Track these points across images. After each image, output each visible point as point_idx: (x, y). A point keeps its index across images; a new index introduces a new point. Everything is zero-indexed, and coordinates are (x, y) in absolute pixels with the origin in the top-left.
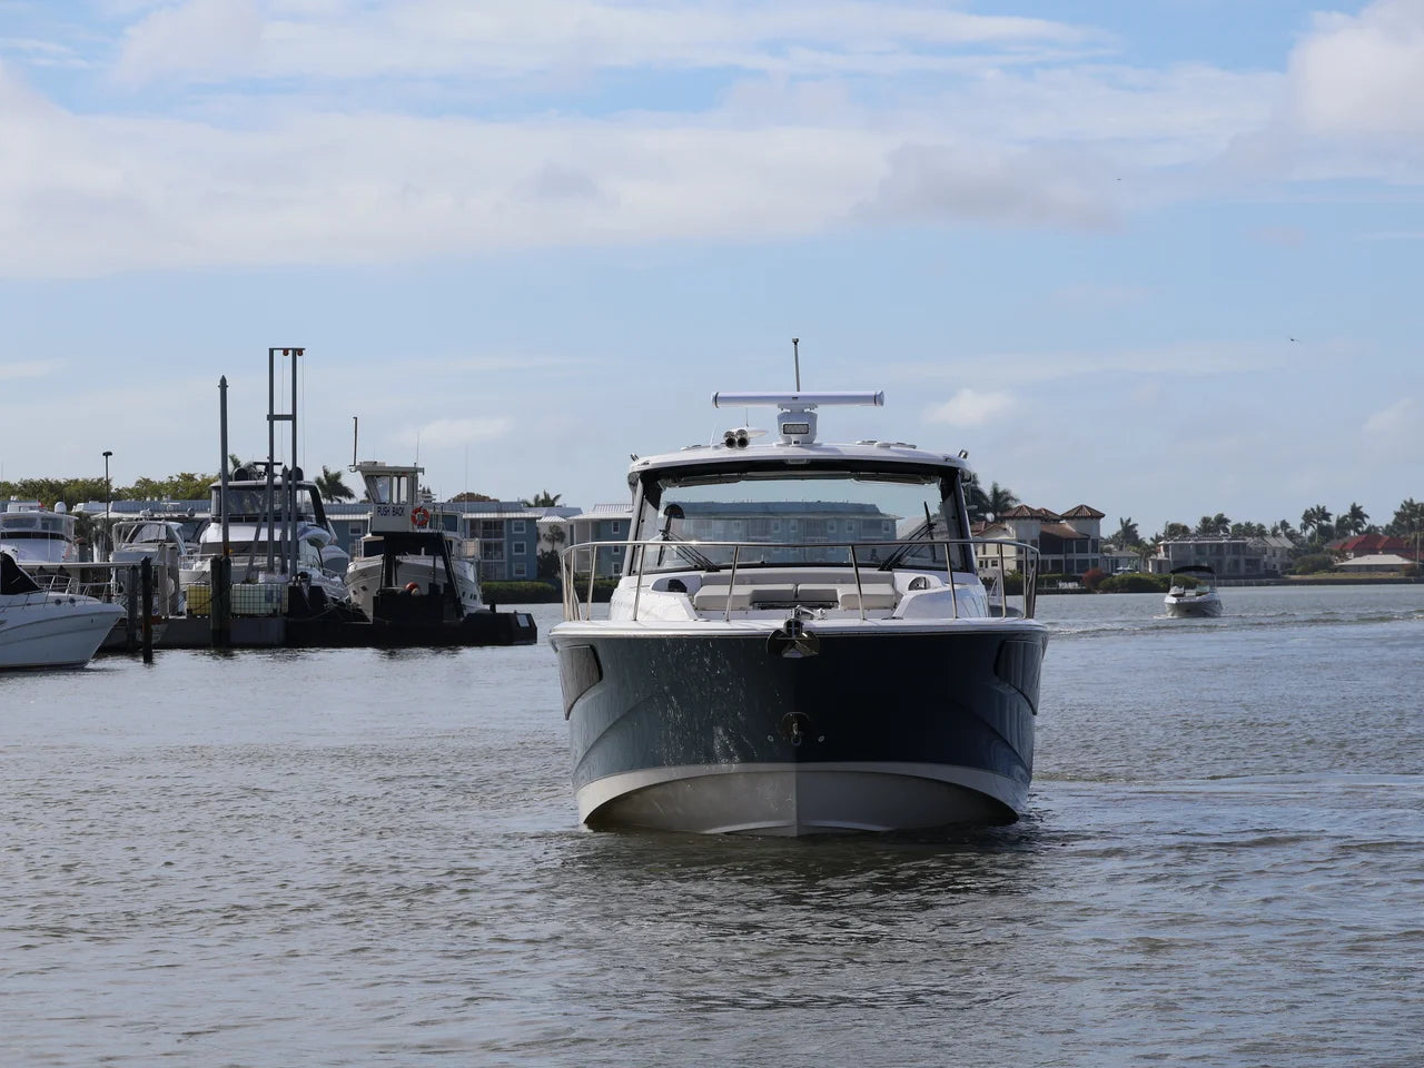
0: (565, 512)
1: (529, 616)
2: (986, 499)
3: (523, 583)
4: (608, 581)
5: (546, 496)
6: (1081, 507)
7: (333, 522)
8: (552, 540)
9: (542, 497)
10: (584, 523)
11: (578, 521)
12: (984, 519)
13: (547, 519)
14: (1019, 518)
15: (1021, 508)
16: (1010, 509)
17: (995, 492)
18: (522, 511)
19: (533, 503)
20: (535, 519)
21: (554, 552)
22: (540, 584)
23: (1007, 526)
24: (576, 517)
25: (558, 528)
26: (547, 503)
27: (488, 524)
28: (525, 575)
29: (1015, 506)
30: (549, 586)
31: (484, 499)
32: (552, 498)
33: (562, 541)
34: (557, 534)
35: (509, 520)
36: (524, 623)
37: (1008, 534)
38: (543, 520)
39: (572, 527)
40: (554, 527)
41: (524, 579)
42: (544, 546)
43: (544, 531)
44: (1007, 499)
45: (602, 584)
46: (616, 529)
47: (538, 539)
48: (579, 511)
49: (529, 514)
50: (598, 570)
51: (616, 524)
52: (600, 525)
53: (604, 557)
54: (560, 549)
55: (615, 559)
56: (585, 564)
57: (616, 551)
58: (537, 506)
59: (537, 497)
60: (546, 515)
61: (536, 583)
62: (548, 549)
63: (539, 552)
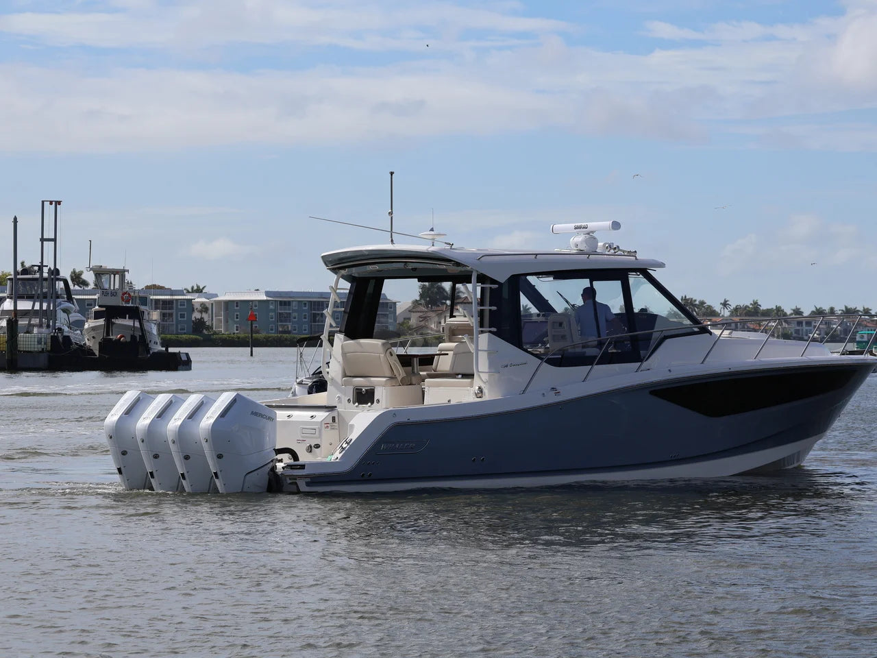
0: (209, 296)
1: (187, 354)
2: (447, 293)
3: (184, 336)
4: (233, 335)
5: (198, 287)
7: (76, 299)
8: (201, 312)
9: (195, 288)
10: (219, 302)
11: (215, 301)
12: (445, 303)
13: (198, 300)
14: (465, 303)
18: (184, 295)
19: (190, 290)
20: (192, 299)
21: (202, 318)
22: (194, 337)
23: (458, 307)
24: (215, 299)
25: (204, 305)
26: (199, 290)
27: (165, 302)
28: (185, 331)
30: (199, 338)
31: (162, 288)
32: (201, 288)
33: (207, 312)
34: (204, 308)
35: (177, 300)
36: (184, 358)
37: (459, 312)
38: (196, 300)
39: (212, 304)
41: (185, 334)
42: (196, 315)
43: (197, 306)
44: (458, 293)
45: (229, 337)
46: (237, 306)
47: (193, 310)
48: (216, 296)
49: (188, 297)
50: (227, 329)
51: (237, 303)
52: (228, 304)
53: (230, 322)
54: (206, 317)
55: (236, 323)
56: (219, 325)
57: (237, 318)
58: (192, 292)
59: (193, 288)
60: (198, 297)
61: (191, 336)
62: (199, 317)
63: (194, 318)
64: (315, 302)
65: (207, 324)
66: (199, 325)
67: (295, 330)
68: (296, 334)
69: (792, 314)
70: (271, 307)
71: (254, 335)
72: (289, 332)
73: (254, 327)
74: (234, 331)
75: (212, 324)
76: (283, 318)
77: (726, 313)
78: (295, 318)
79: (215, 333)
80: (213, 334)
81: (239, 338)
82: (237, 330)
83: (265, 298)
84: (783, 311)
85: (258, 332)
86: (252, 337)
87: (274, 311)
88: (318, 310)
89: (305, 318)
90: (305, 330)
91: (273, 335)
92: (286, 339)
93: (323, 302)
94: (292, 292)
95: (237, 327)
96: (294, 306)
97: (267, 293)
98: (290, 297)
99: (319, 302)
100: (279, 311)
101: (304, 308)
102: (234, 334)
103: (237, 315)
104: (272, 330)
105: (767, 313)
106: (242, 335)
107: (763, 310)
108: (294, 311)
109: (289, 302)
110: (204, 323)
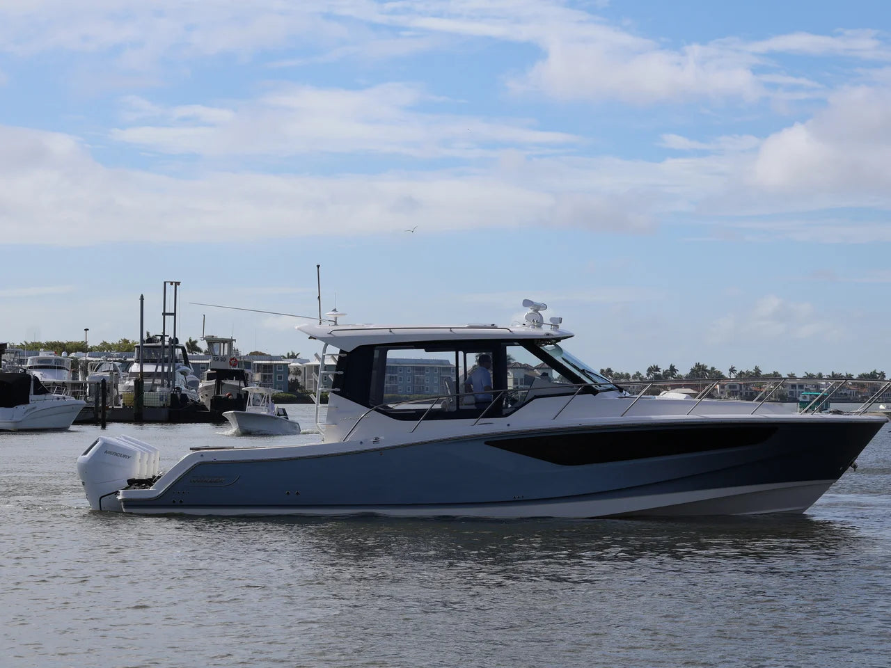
0: (302, 361)
1: (284, 410)
3: (282, 395)
5: (293, 353)
7: (192, 364)
8: (295, 374)
9: (291, 354)
10: (310, 366)
11: (307, 366)
13: (293, 364)
15: (516, 363)
16: (511, 363)
18: (281, 360)
19: (286, 356)
20: (288, 364)
21: (296, 380)
22: (290, 395)
24: (307, 364)
26: (293, 357)
27: (265, 366)
30: (294, 396)
31: (263, 354)
32: (295, 354)
33: (300, 375)
34: (298, 372)
35: (276, 364)
39: (305, 368)
40: (297, 368)
41: (282, 392)
42: (291, 377)
43: (292, 370)
44: (509, 359)
47: (289, 373)
48: (308, 361)
49: (285, 362)
52: (318, 368)
54: (300, 379)
55: (324, 383)
56: (310, 385)
58: (288, 358)
59: (288, 354)
60: (293, 362)
61: (288, 395)
62: (294, 379)
63: (289, 379)
65: (300, 384)
66: (294, 386)
69: (786, 379)
75: (305, 384)
77: (733, 377)
79: (307, 392)
80: (304, 393)
84: (780, 376)
88: (393, 373)
93: (396, 367)
99: (393, 367)
101: (408, 372)
105: (767, 377)
107: (763, 375)
110: (298, 383)
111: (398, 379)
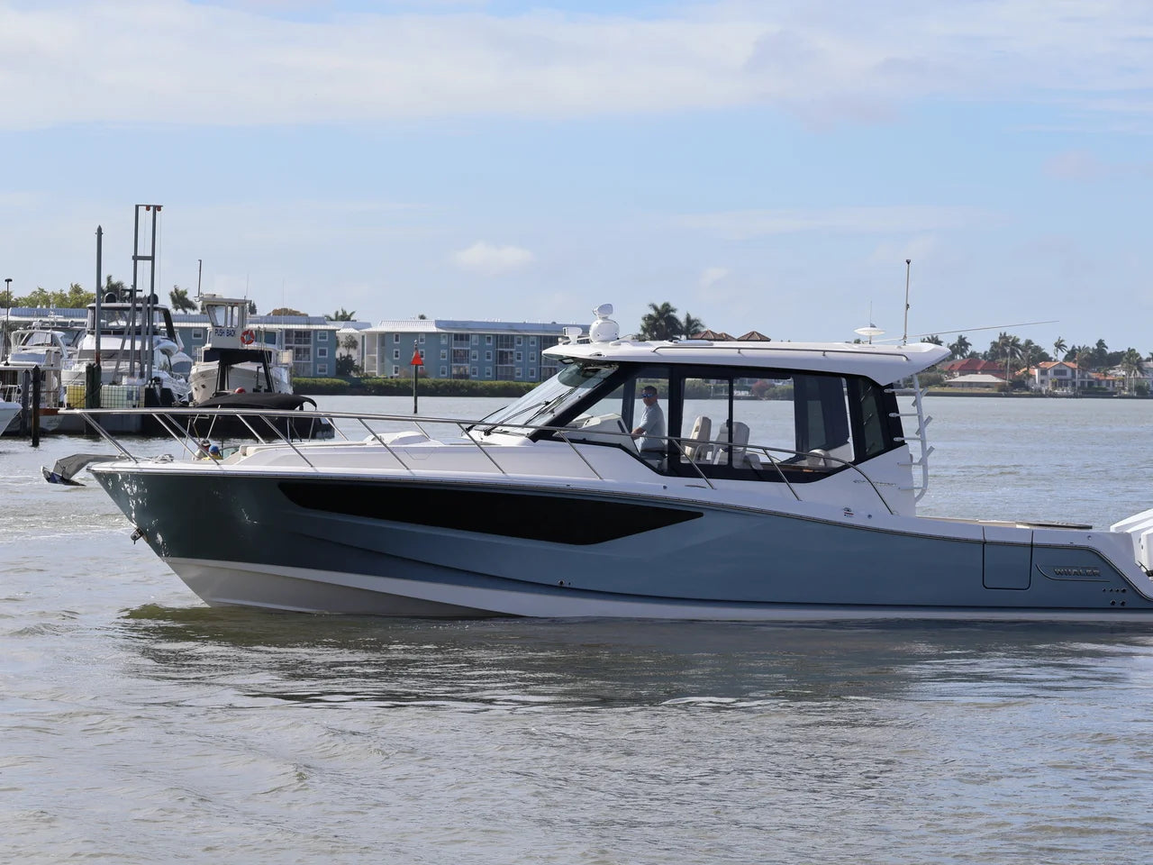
0: (359, 326)
2: (680, 324)
3: (324, 380)
4: (389, 380)
5: (344, 313)
6: (753, 333)
7: (181, 328)
8: (348, 347)
9: (340, 313)
10: (372, 335)
11: (367, 333)
13: (344, 330)
15: (707, 332)
16: (699, 332)
17: (689, 321)
18: (324, 324)
19: (333, 317)
20: (335, 330)
21: (349, 356)
22: (338, 381)
24: (367, 330)
25: (352, 337)
26: (345, 318)
27: (299, 333)
28: (326, 373)
29: (703, 330)
30: (345, 382)
31: (295, 313)
32: (348, 314)
33: (355, 348)
34: (352, 343)
35: (316, 331)
36: (324, 422)
38: (343, 331)
39: (363, 337)
40: (350, 336)
41: (326, 376)
42: (341, 352)
43: (342, 339)
44: (697, 325)
45: (386, 382)
46: (397, 340)
47: (338, 345)
48: (369, 325)
49: (331, 327)
50: (382, 370)
51: (398, 335)
52: (384, 337)
53: (387, 361)
54: (354, 354)
55: (395, 362)
56: (372, 365)
57: (397, 356)
58: (336, 320)
59: (337, 313)
60: (344, 327)
61: (334, 380)
62: (345, 353)
63: (338, 356)
64: (502, 336)
65: (356, 363)
66: (345, 366)
67: (474, 373)
68: (476, 379)
69: (1148, 360)
70: (444, 342)
71: (419, 380)
72: (467, 377)
73: (419, 370)
74: (392, 374)
75: (363, 364)
76: (458, 357)
77: (1061, 356)
78: (475, 357)
79: (367, 377)
80: (364, 378)
81: (398, 383)
82: (396, 372)
83: (434, 329)
84: (1137, 355)
85: (424, 376)
86: (416, 380)
87: (447, 347)
88: (507, 347)
89: (489, 357)
90: (489, 374)
91: (444, 379)
92: (462, 386)
93: (513, 336)
94: (471, 322)
95: (396, 368)
96: (474, 341)
97: (438, 323)
98: (469, 329)
99: (508, 336)
100: (454, 348)
101: (488, 344)
102: (392, 377)
103: (397, 352)
104: (443, 373)
105: (1116, 359)
106: (403, 380)
107: (1111, 354)
108: (473, 348)
109: (467, 336)
110: (352, 362)
111: (515, 357)
